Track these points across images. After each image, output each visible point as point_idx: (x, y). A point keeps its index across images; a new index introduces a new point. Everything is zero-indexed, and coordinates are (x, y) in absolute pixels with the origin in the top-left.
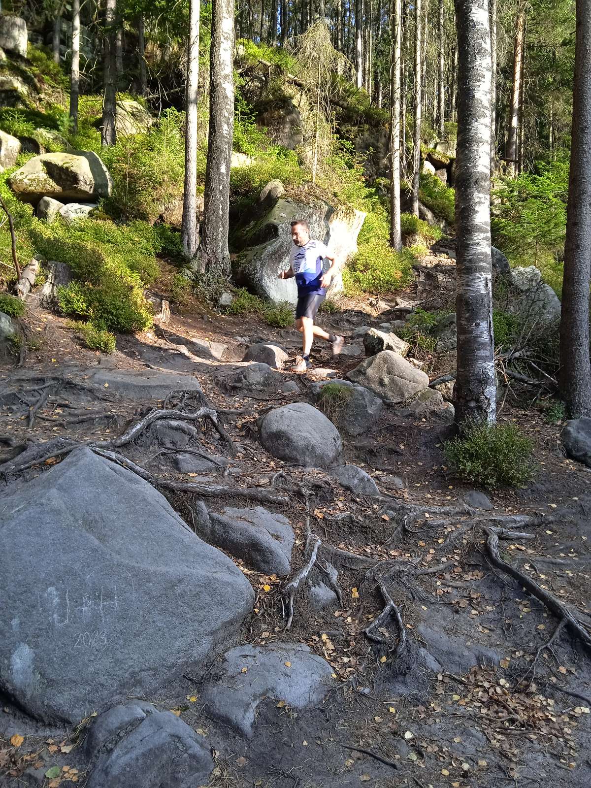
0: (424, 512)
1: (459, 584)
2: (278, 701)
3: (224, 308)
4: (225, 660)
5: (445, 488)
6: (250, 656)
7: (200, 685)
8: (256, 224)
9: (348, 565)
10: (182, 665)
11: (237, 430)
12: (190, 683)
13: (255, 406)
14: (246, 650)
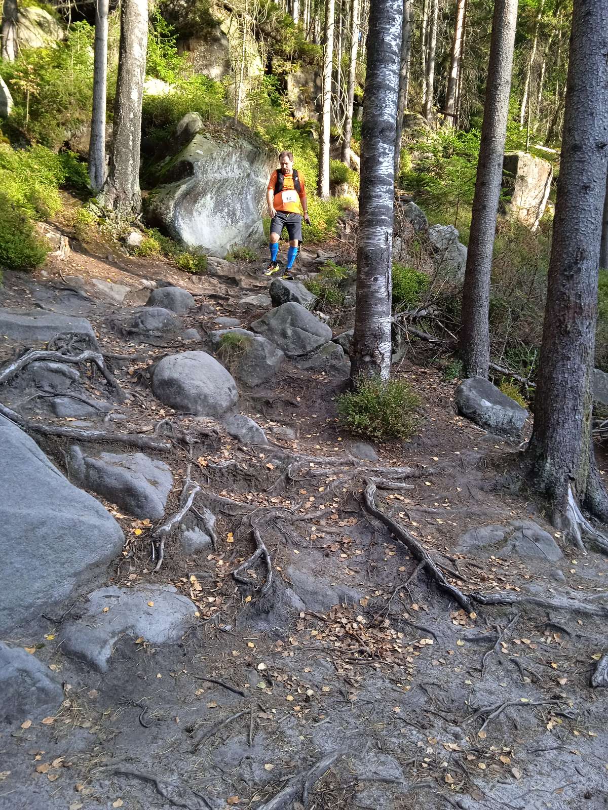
0: (309, 462)
1: (334, 529)
2: (137, 638)
3: (132, 248)
4: (87, 601)
5: (333, 439)
6: (114, 597)
7: (59, 624)
8: (171, 160)
9: (226, 511)
10: (41, 606)
11: (129, 377)
12: (48, 622)
13: (150, 353)
14: (111, 591)
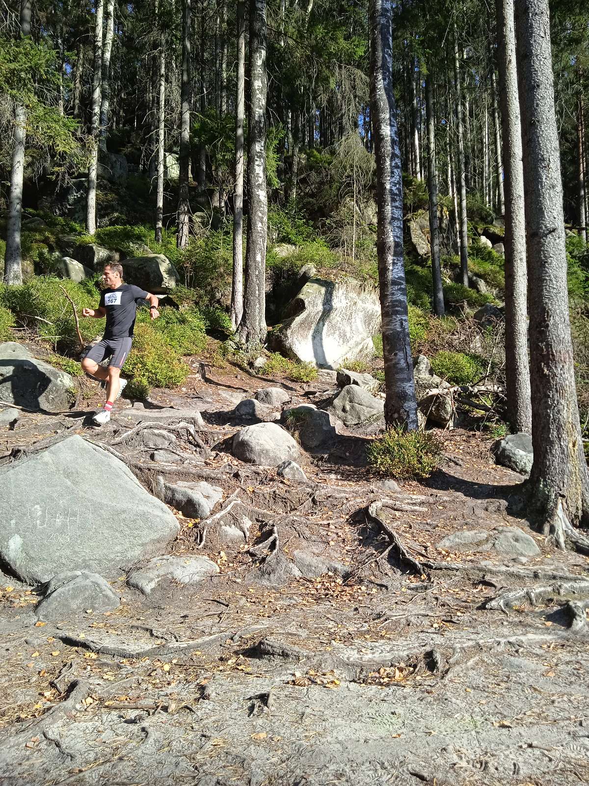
0: (335, 490)
2: (173, 579)
3: (258, 369)
4: (149, 561)
6: (166, 559)
7: (128, 572)
10: (119, 561)
11: (220, 445)
12: (123, 572)
14: (165, 557)
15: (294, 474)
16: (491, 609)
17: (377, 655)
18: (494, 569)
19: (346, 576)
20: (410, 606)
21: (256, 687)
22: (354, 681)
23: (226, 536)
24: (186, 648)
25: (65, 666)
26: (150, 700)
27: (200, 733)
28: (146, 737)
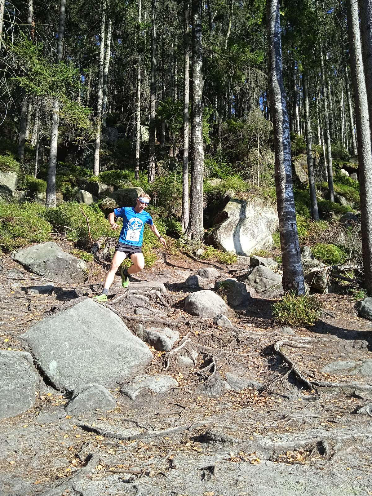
0: (251, 333)
2: (149, 390)
3: (199, 256)
4: (134, 378)
6: (144, 377)
7: (121, 385)
10: (116, 378)
12: (118, 385)
14: (144, 375)
15: (224, 323)
16: (361, 414)
17: (284, 443)
18: (361, 387)
19: (261, 390)
20: (305, 410)
21: (206, 461)
22: (269, 460)
23: (182, 362)
24: (159, 435)
25: (84, 444)
26: (138, 468)
27: (170, 491)
28: (137, 492)
